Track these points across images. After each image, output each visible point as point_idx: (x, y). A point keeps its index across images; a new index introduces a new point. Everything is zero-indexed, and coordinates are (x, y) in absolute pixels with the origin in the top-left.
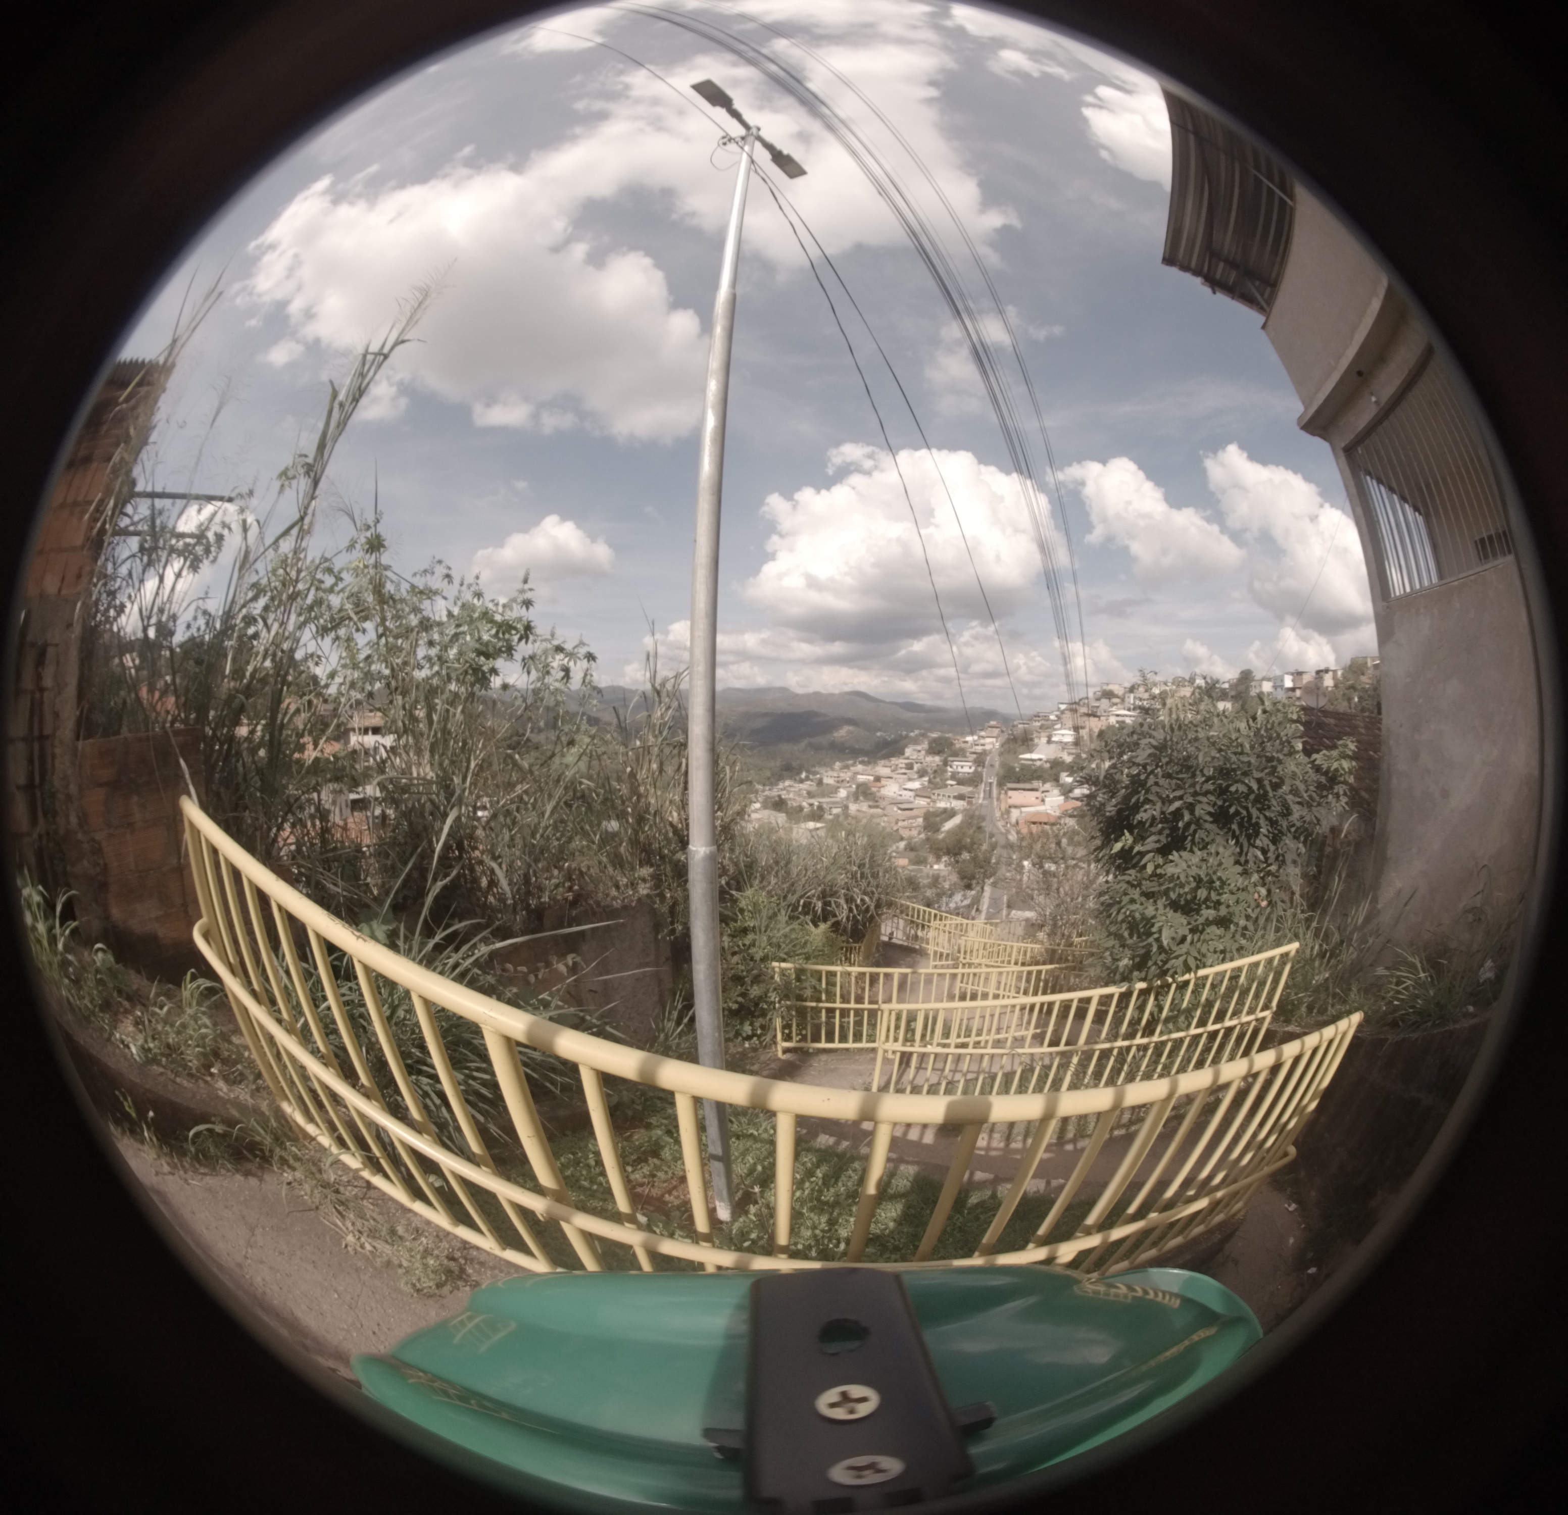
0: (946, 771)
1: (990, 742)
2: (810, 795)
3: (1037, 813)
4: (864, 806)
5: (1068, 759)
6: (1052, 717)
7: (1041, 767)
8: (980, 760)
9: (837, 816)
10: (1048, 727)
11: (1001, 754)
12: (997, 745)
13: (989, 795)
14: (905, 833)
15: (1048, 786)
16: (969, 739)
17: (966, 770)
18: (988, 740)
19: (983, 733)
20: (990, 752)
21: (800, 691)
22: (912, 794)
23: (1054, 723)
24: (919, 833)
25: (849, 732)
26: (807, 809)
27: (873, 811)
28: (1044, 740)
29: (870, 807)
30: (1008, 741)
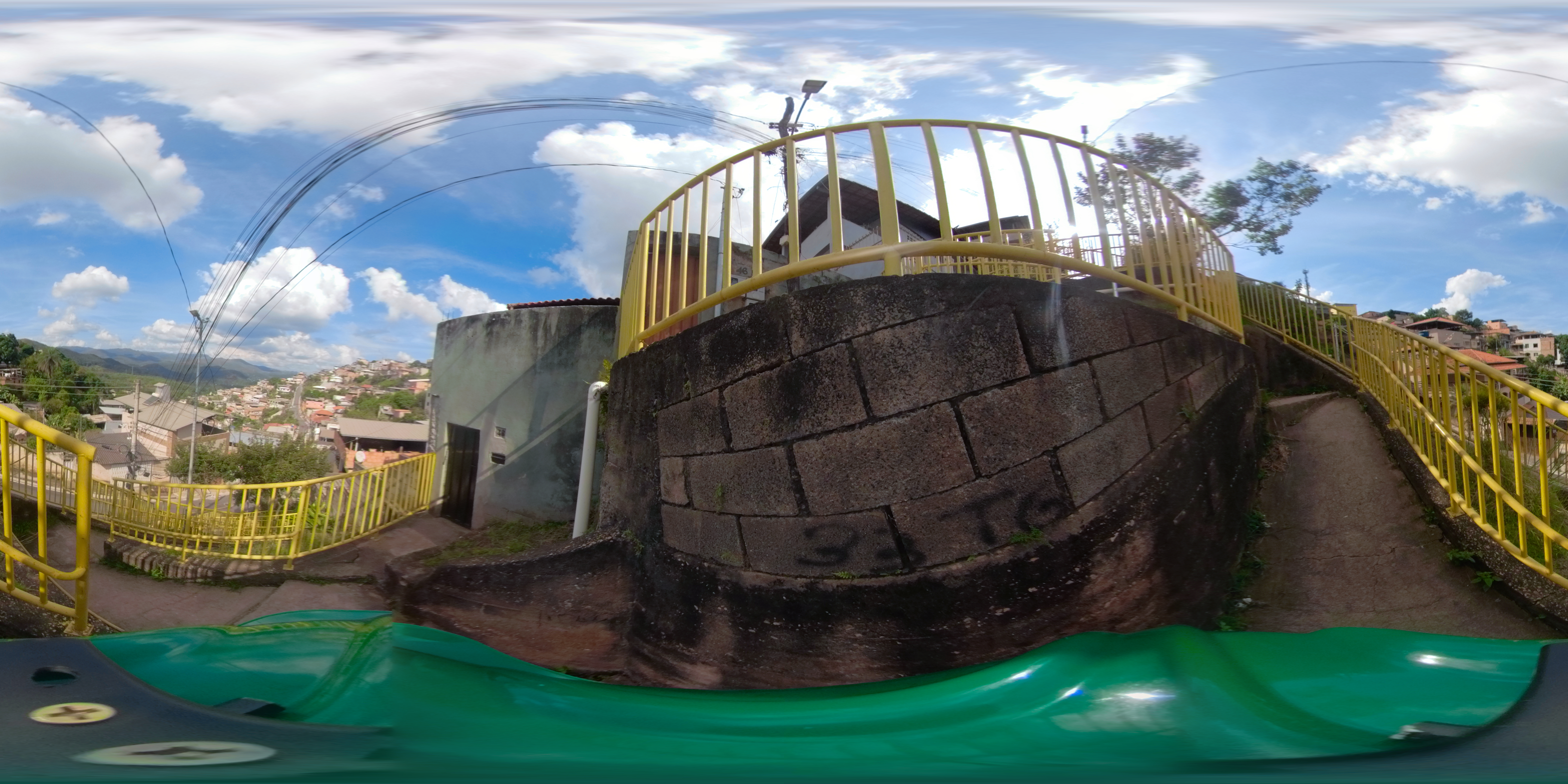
0: (276, 391)
1: (299, 381)
2: (210, 399)
3: (319, 412)
4: (234, 405)
5: (339, 389)
6: (331, 370)
7: (324, 392)
8: (293, 387)
9: (221, 408)
10: (329, 374)
11: (304, 386)
12: (302, 382)
13: (296, 404)
14: (253, 418)
16: (289, 379)
17: (286, 391)
18: (299, 379)
19: (296, 377)
20: (299, 385)
22: (258, 400)
23: (332, 374)
24: (260, 419)
26: (207, 404)
27: (238, 407)
28: (327, 380)
29: (237, 405)
30: (308, 379)
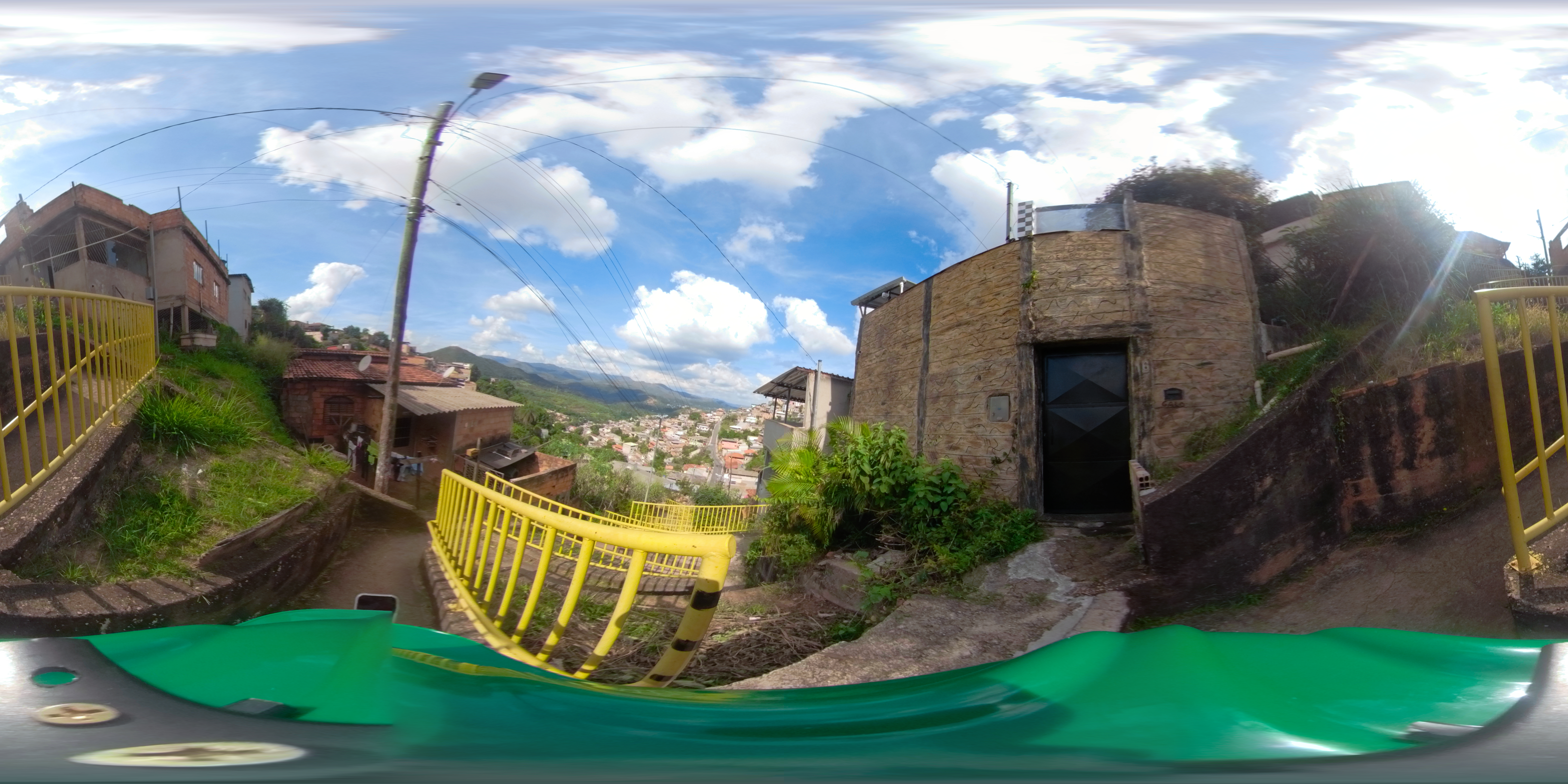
0: (695, 428)
3: (732, 453)
4: (657, 439)
5: (752, 430)
6: (748, 410)
7: (739, 433)
8: (712, 425)
10: (745, 415)
11: (722, 424)
12: (721, 420)
13: (713, 444)
15: (741, 441)
16: (709, 415)
17: (705, 429)
18: (717, 417)
19: (715, 413)
20: (717, 422)
21: (635, 380)
22: (678, 436)
24: (680, 457)
25: (654, 402)
28: (742, 420)
29: (659, 439)
30: (726, 419)
